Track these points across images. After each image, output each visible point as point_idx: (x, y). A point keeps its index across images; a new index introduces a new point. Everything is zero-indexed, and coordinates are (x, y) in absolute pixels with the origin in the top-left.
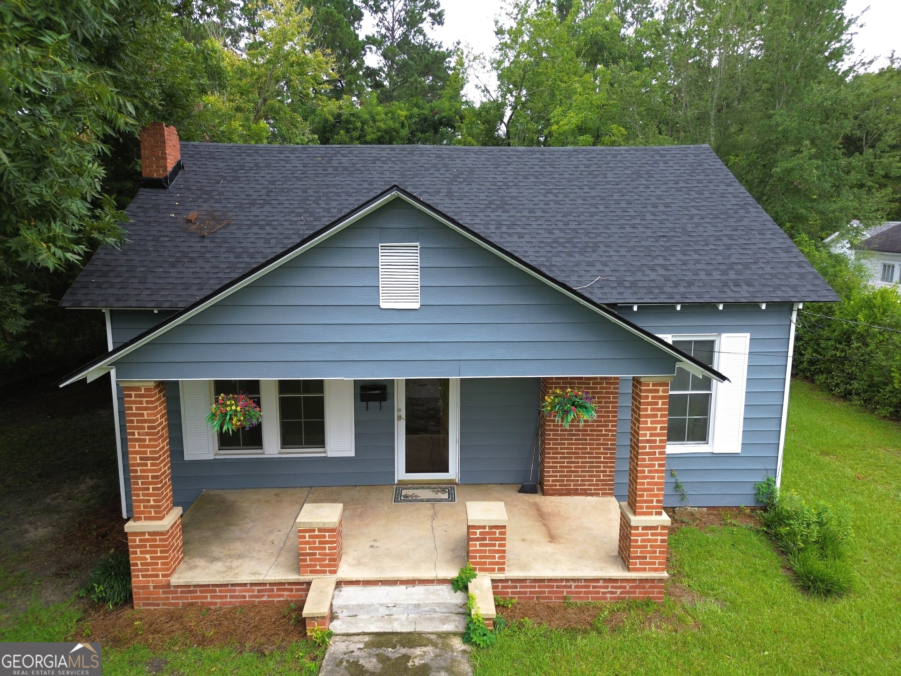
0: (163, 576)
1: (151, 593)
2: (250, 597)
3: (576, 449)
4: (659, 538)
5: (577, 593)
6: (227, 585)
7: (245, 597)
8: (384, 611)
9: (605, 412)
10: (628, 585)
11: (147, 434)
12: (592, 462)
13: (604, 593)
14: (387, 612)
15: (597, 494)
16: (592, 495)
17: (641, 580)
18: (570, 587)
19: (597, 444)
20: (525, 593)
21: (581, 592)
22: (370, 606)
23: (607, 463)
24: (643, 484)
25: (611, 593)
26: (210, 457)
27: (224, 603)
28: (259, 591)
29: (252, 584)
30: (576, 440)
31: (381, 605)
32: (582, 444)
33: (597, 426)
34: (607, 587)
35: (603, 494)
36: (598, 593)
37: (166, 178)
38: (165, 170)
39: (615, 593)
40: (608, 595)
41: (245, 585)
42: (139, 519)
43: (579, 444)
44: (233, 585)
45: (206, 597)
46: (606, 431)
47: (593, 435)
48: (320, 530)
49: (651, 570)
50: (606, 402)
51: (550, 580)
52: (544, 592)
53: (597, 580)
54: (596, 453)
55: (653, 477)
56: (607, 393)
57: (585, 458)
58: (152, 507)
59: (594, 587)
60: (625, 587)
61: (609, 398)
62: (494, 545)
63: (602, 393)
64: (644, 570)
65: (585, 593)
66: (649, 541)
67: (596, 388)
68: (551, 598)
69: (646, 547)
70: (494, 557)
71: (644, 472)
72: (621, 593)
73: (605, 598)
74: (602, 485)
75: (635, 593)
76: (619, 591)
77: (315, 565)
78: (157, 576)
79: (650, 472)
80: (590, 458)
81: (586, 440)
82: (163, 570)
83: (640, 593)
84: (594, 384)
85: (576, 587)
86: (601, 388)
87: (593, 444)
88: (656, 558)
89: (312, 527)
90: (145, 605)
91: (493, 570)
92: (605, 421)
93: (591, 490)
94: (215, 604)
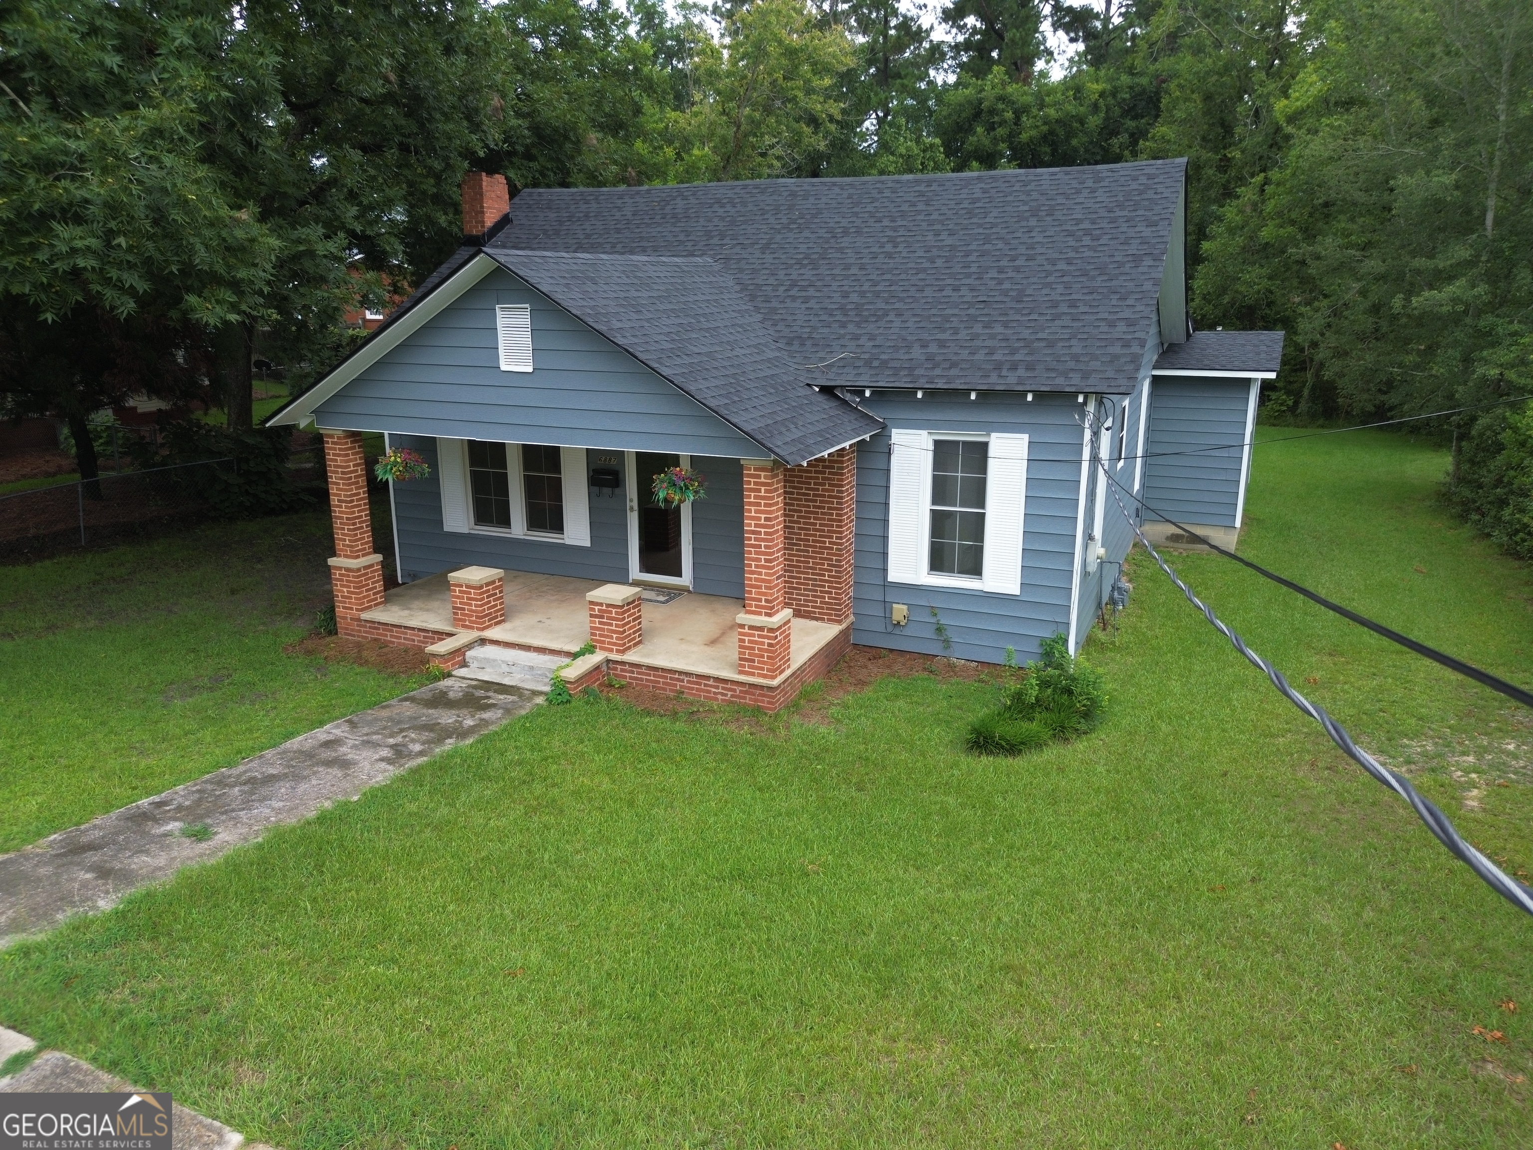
0: (357, 610)
1: (349, 624)
2: (419, 641)
3: (797, 561)
4: (766, 641)
5: (689, 688)
6: (400, 627)
7: (414, 640)
8: (505, 668)
9: (829, 520)
10: (738, 689)
11: (341, 479)
12: (816, 580)
13: (715, 693)
14: (507, 670)
15: (823, 620)
16: (817, 619)
17: (752, 685)
18: (683, 681)
19: (821, 559)
20: (642, 680)
21: (693, 689)
22: (494, 660)
23: (831, 582)
24: (750, 579)
25: (723, 694)
26: (465, 530)
27: (399, 643)
28: (425, 637)
29: (420, 630)
30: (797, 550)
31: (503, 662)
32: (804, 556)
33: (820, 536)
34: (717, 687)
35: (829, 620)
36: (709, 692)
37: (484, 235)
38: (483, 226)
39: (726, 695)
40: (720, 697)
41: (413, 629)
42: (340, 556)
43: (800, 556)
44: (406, 627)
45: (386, 636)
46: (830, 543)
47: (816, 547)
48: (467, 586)
49: (760, 675)
50: (829, 508)
51: (663, 670)
52: (659, 682)
53: (708, 677)
54: (820, 569)
55: (760, 573)
56: (829, 497)
57: (808, 573)
58: (348, 546)
59: (705, 685)
60: (735, 691)
61: (833, 503)
62: (611, 625)
63: (824, 496)
64: (753, 674)
65: (697, 690)
66: (756, 642)
67: (818, 490)
68: (665, 690)
69: (753, 649)
70: (612, 638)
71: (750, 565)
72: (732, 696)
73: (717, 699)
74: (828, 609)
75: (745, 698)
76: (730, 693)
77: (465, 620)
78: (351, 609)
79: (756, 566)
80: (813, 574)
81: (808, 551)
82: (357, 604)
83: (750, 699)
84: (815, 484)
85: (688, 682)
86: (823, 490)
87: (815, 558)
88: (764, 663)
89: (461, 582)
90: (346, 634)
91: (611, 650)
92: (829, 531)
93: (815, 613)
94: (393, 643)
